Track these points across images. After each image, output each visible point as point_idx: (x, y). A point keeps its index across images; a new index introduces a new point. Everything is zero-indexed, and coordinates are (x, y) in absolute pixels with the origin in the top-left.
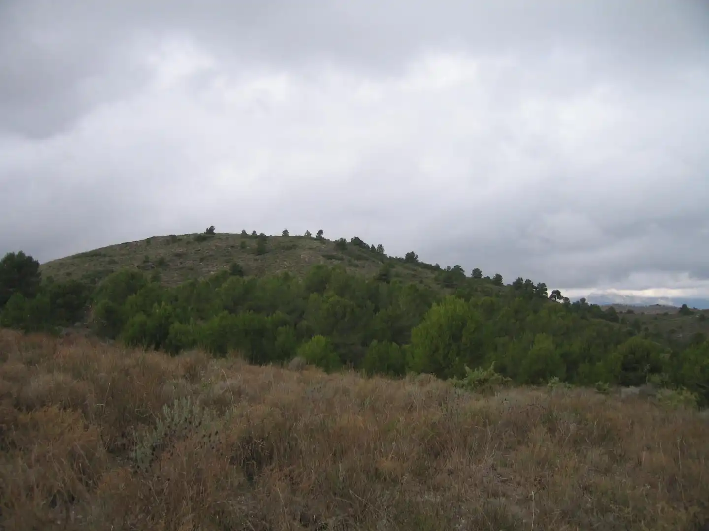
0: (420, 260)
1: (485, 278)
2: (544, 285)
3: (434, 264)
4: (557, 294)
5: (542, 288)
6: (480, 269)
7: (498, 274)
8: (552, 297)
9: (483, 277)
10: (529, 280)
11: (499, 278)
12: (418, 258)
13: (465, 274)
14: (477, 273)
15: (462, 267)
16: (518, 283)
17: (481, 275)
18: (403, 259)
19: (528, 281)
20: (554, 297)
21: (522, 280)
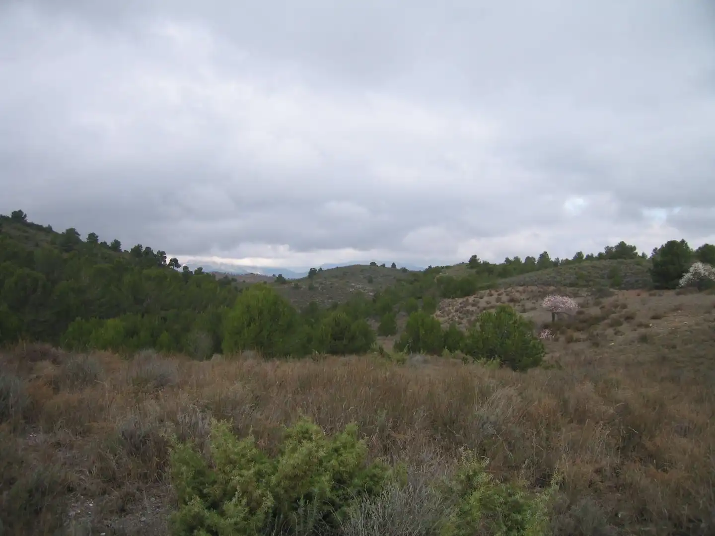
0: (29, 219)
1: (101, 243)
2: (163, 253)
3: (45, 225)
4: (175, 262)
5: (162, 255)
6: (97, 233)
7: (117, 239)
8: (170, 265)
9: (99, 242)
10: (149, 247)
11: (117, 244)
12: (27, 218)
13: (81, 238)
14: (93, 237)
15: (78, 230)
16: (137, 250)
17: (97, 241)
18: (8, 217)
19: (148, 249)
20: (173, 265)
21: (142, 247)
